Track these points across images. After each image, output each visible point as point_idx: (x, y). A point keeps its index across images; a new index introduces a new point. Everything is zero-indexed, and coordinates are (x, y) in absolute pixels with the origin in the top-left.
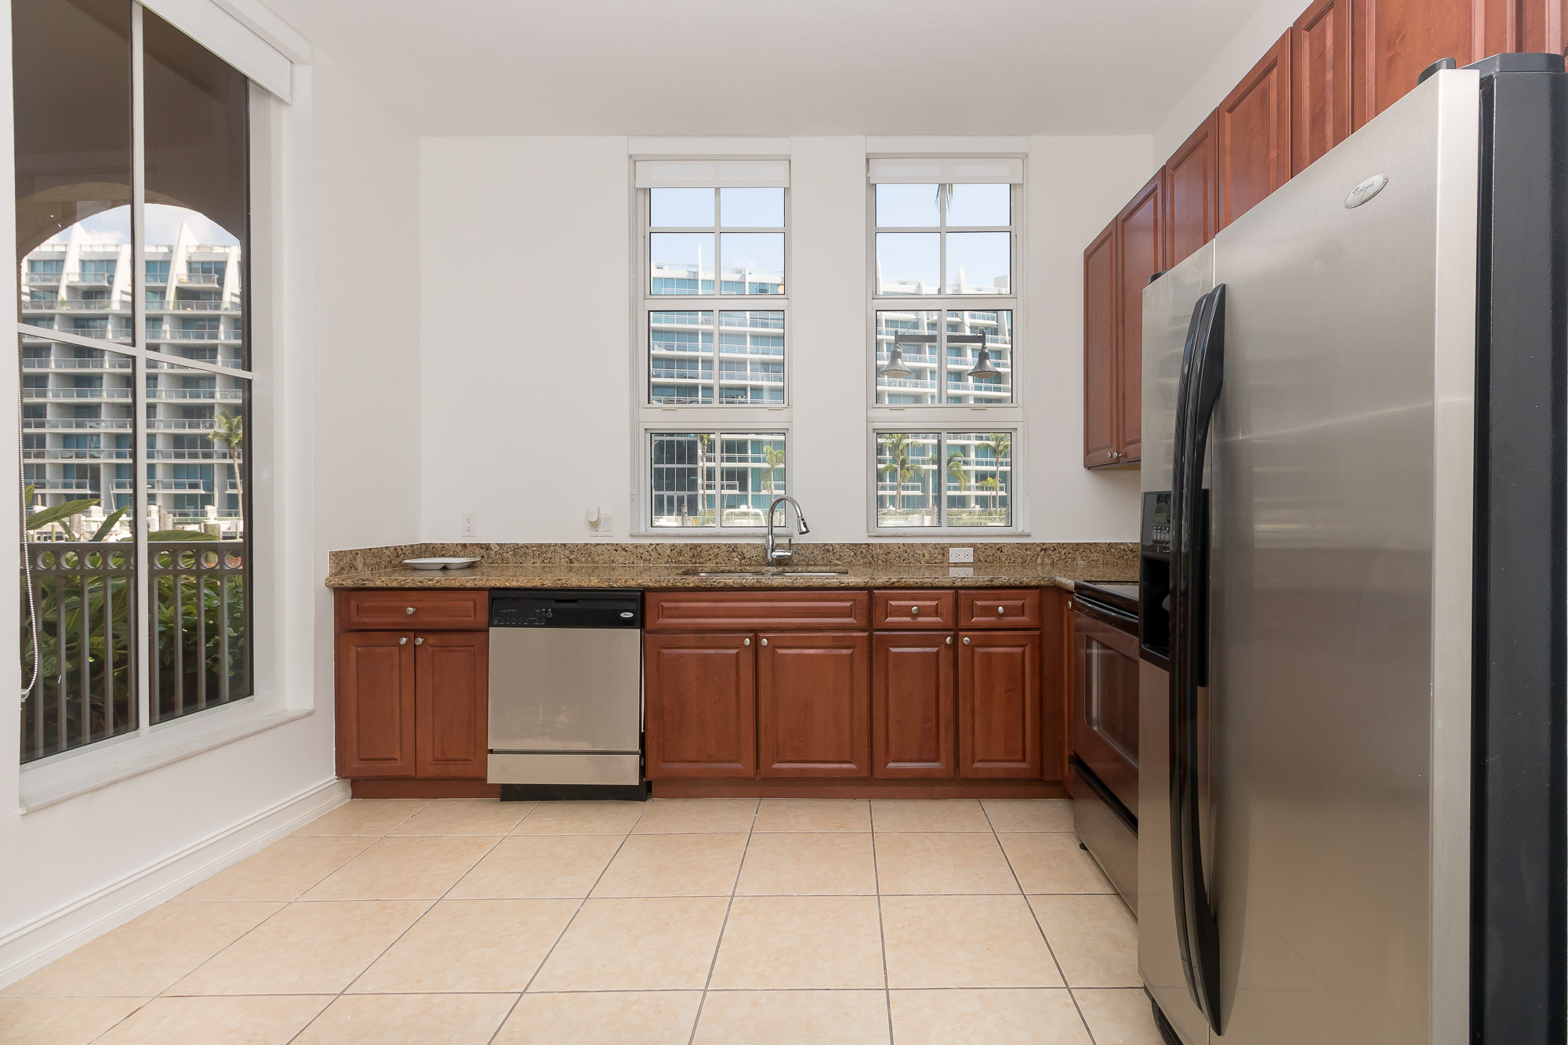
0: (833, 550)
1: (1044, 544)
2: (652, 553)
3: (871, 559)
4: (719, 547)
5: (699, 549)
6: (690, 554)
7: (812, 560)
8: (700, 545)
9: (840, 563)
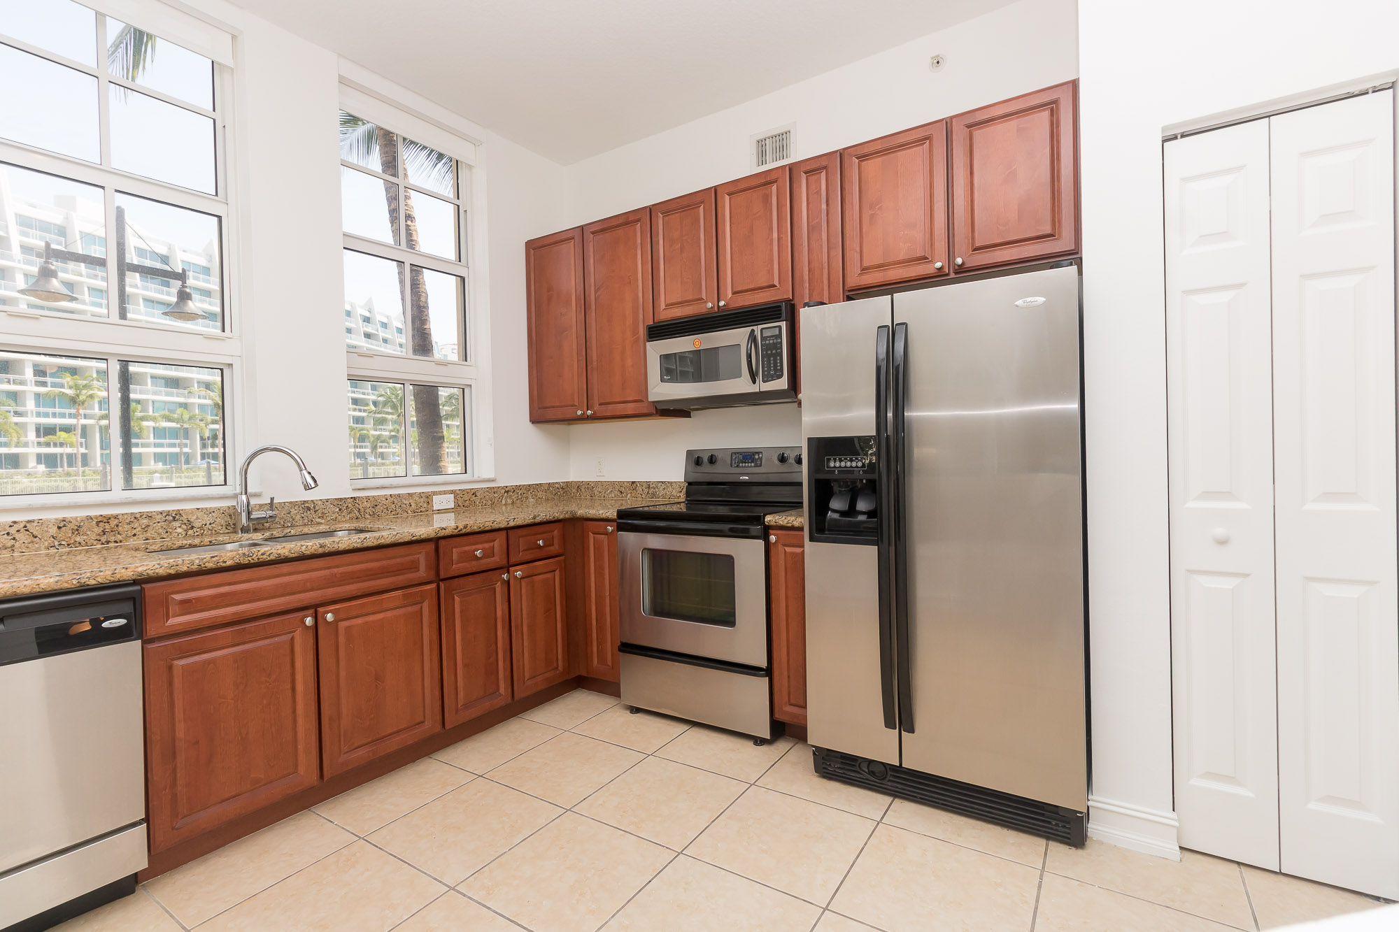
0: (314, 507)
1: (506, 487)
2: (17, 536)
3: (357, 514)
4: (149, 516)
5: (113, 523)
6: (98, 530)
7: (289, 522)
8: (116, 517)
9: (323, 521)
